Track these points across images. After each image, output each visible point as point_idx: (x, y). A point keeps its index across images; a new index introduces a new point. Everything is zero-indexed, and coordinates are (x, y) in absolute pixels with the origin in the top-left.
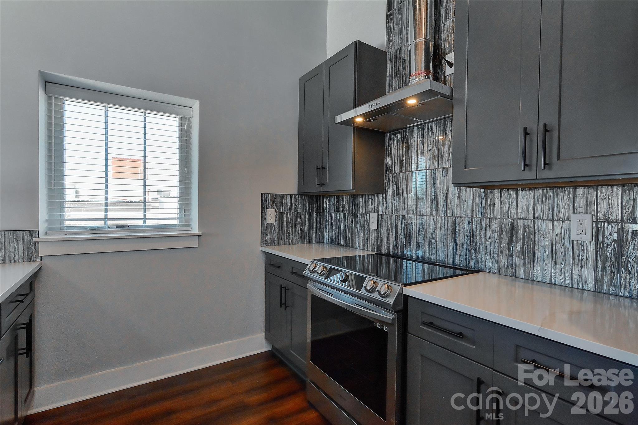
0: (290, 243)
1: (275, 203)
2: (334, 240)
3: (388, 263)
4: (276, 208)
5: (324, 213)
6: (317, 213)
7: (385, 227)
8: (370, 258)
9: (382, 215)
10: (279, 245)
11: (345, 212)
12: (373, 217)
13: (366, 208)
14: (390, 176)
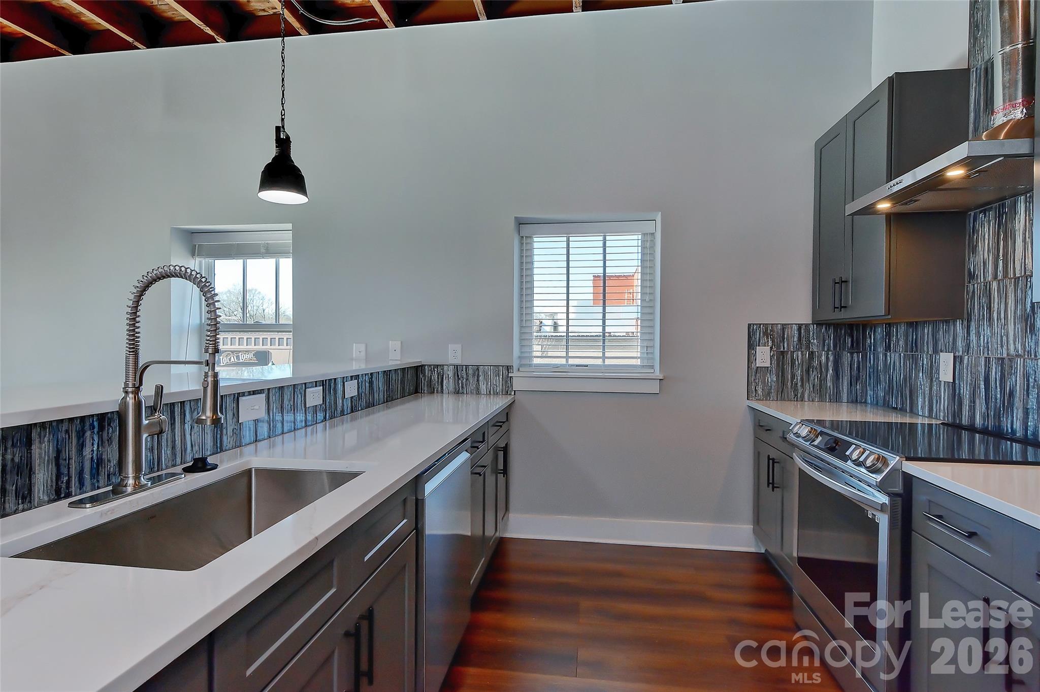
0: (797, 398)
1: (771, 338)
2: (882, 398)
3: (972, 442)
4: (772, 345)
5: (867, 353)
6: (852, 354)
7: (967, 377)
8: (941, 432)
9: (961, 358)
10: (777, 400)
11: (899, 351)
12: (946, 360)
13: (933, 345)
14: (976, 287)
